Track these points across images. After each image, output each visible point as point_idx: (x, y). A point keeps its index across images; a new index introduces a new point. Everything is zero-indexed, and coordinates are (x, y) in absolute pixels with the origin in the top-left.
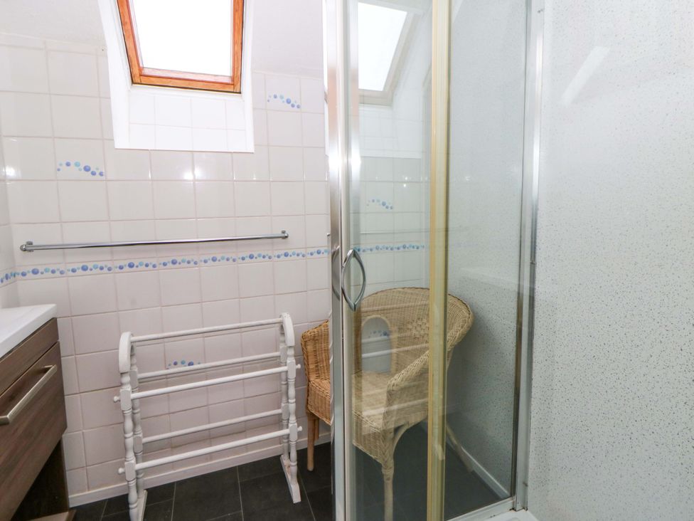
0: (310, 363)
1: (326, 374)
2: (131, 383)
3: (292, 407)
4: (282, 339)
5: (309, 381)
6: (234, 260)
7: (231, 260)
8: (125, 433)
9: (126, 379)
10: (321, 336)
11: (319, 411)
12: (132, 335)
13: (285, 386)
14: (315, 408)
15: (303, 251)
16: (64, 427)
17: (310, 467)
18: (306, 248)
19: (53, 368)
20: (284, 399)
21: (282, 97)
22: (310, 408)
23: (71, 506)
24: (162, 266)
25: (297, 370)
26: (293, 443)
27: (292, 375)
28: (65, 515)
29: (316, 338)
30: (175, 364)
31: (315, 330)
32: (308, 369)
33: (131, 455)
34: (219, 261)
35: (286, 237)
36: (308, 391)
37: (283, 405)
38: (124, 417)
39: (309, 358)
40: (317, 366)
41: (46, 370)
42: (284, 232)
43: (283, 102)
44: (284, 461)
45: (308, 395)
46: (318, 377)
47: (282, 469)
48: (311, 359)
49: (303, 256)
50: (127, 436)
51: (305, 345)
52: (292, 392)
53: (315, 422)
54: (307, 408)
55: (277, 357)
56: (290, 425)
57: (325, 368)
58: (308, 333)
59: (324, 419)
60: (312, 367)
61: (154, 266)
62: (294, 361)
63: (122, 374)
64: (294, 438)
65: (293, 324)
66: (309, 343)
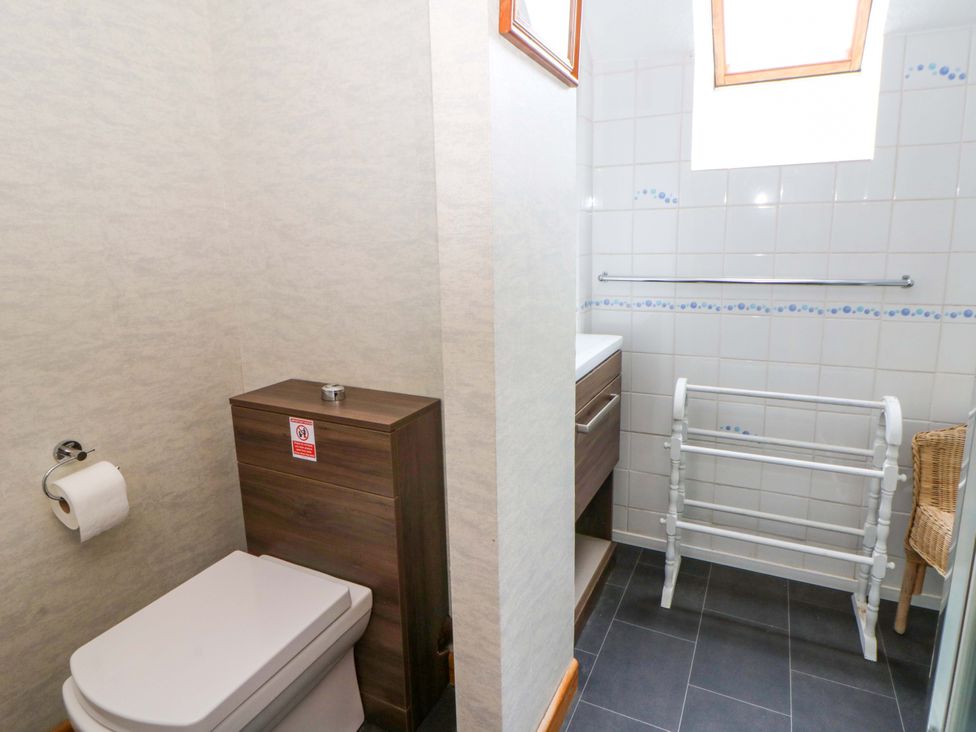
0: (923, 479)
1: (951, 504)
2: (683, 433)
3: (883, 530)
4: (879, 433)
5: (918, 505)
6: (820, 312)
7: (816, 312)
8: (671, 483)
9: (679, 427)
10: (952, 444)
11: (928, 553)
12: (688, 383)
13: (874, 501)
14: (922, 548)
15: (938, 310)
16: (617, 459)
17: (900, 627)
18: (944, 305)
19: (617, 396)
20: (870, 518)
21: (932, 67)
22: (912, 543)
23: (614, 540)
24: (726, 310)
25: (900, 482)
26: (876, 581)
27: (890, 487)
28: (608, 544)
29: (941, 446)
30: (728, 428)
31: (942, 434)
32: (920, 487)
33: (674, 509)
34: (799, 310)
35: (909, 286)
36: (914, 519)
37: (867, 525)
38: (672, 466)
39: (924, 471)
40: (934, 488)
41: (610, 398)
42: (906, 278)
43: (935, 74)
44: (857, 602)
45: (913, 525)
46: (936, 504)
47: (853, 611)
48: (927, 474)
49: (937, 317)
50: (672, 487)
51: (919, 451)
52: (886, 509)
53: (918, 568)
54: (908, 543)
55: (867, 456)
56: (875, 554)
57: (951, 495)
58: (928, 435)
59: (936, 567)
60: (927, 485)
61: (718, 309)
62: (897, 467)
63: (676, 420)
64: (879, 573)
65: (904, 418)
66: (926, 449)
